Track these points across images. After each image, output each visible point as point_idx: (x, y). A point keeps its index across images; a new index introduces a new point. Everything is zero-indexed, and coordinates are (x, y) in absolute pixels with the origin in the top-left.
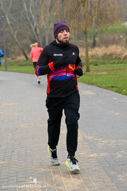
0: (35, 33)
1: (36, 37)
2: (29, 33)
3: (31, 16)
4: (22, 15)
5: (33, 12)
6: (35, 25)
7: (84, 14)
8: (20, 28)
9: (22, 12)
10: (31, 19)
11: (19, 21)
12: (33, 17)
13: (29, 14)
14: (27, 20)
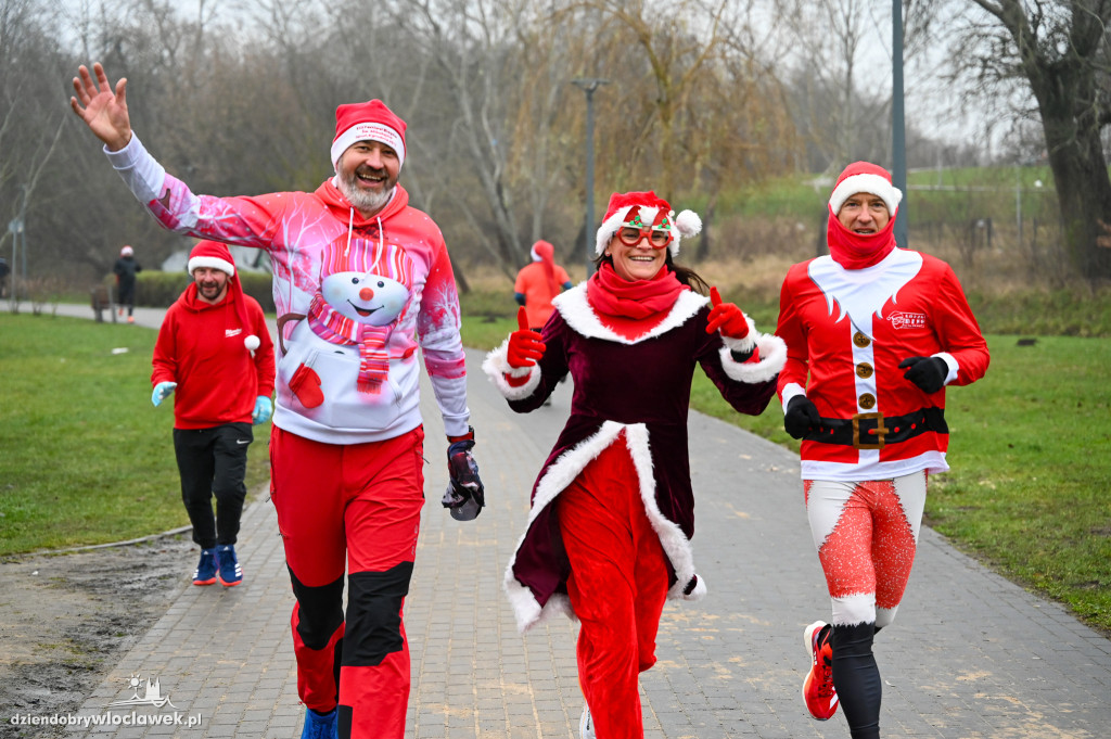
0: (496, 201)
1: (500, 214)
2: (476, 199)
3: (487, 140)
4: (454, 135)
5: (493, 128)
6: (497, 172)
7: (666, 147)
8: (447, 181)
9: (455, 127)
10: (485, 150)
11: (443, 156)
12: (493, 142)
13: (480, 135)
14: (469, 153)
